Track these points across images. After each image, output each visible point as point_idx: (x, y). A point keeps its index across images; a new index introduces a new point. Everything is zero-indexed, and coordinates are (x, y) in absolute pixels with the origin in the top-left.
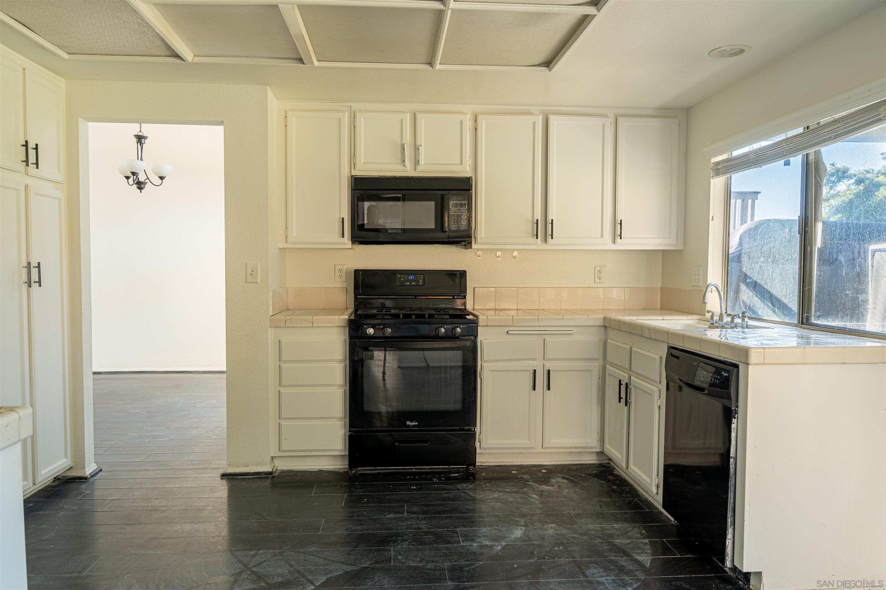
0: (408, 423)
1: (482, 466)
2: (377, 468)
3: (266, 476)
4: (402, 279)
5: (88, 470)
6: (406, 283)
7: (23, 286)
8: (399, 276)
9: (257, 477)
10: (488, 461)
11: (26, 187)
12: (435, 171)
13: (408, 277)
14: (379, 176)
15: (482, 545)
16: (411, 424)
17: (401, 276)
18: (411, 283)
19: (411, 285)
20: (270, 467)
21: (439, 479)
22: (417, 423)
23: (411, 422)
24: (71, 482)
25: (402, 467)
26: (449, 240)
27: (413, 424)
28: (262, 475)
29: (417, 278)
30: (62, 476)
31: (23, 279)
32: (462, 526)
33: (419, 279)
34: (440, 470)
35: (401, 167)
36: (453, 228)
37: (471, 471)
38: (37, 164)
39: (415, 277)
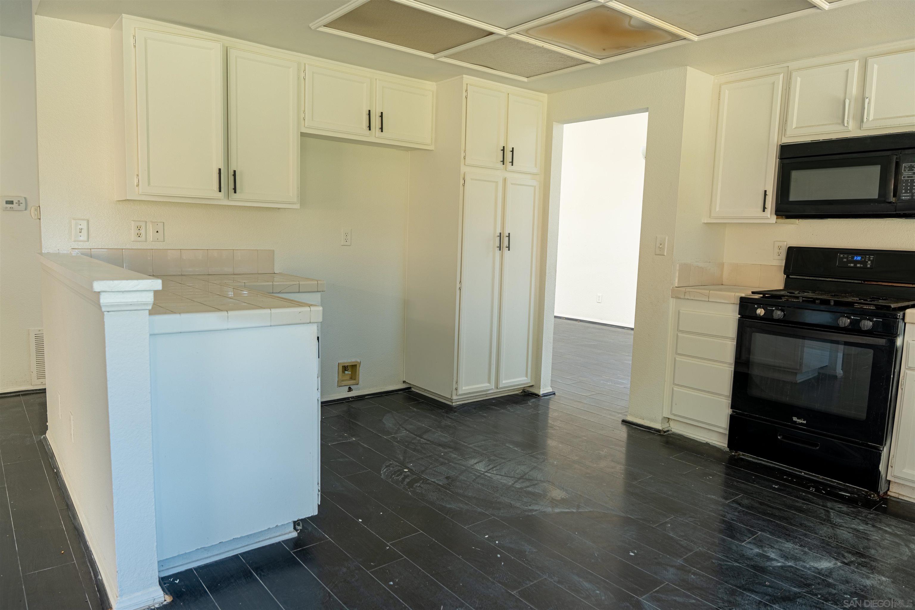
0: (795, 419)
1: (898, 498)
2: (759, 458)
3: (655, 432)
4: (845, 260)
5: (543, 391)
6: (849, 265)
7: (496, 250)
8: (842, 256)
9: (648, 431)
10: (908, 496)
11: (505, 180)
12: (887, 127)
13: (853, 258)
14: (811, 141)
15: (765, 555)
16: (798, 420)
17: (843, 256)
18: (855, 265)
19: (855, 267)
20: (661, 425)
21: (817, 490)
22: (805, 422)
23: (799, 418)
24: (530, 395)
25: (786, 466)
26: (897, 212)
27: (800, 421)
28: (652, 430)
29: (865, 260)
30: (527, 391)
31: (496, 244)
32: (769, 532)
33: (867, 260)
34: (835, 484)
35: (840, 128)
36: (903, 198)
37: (871, 497)
38: (512, 162)
39: (862, 258)
